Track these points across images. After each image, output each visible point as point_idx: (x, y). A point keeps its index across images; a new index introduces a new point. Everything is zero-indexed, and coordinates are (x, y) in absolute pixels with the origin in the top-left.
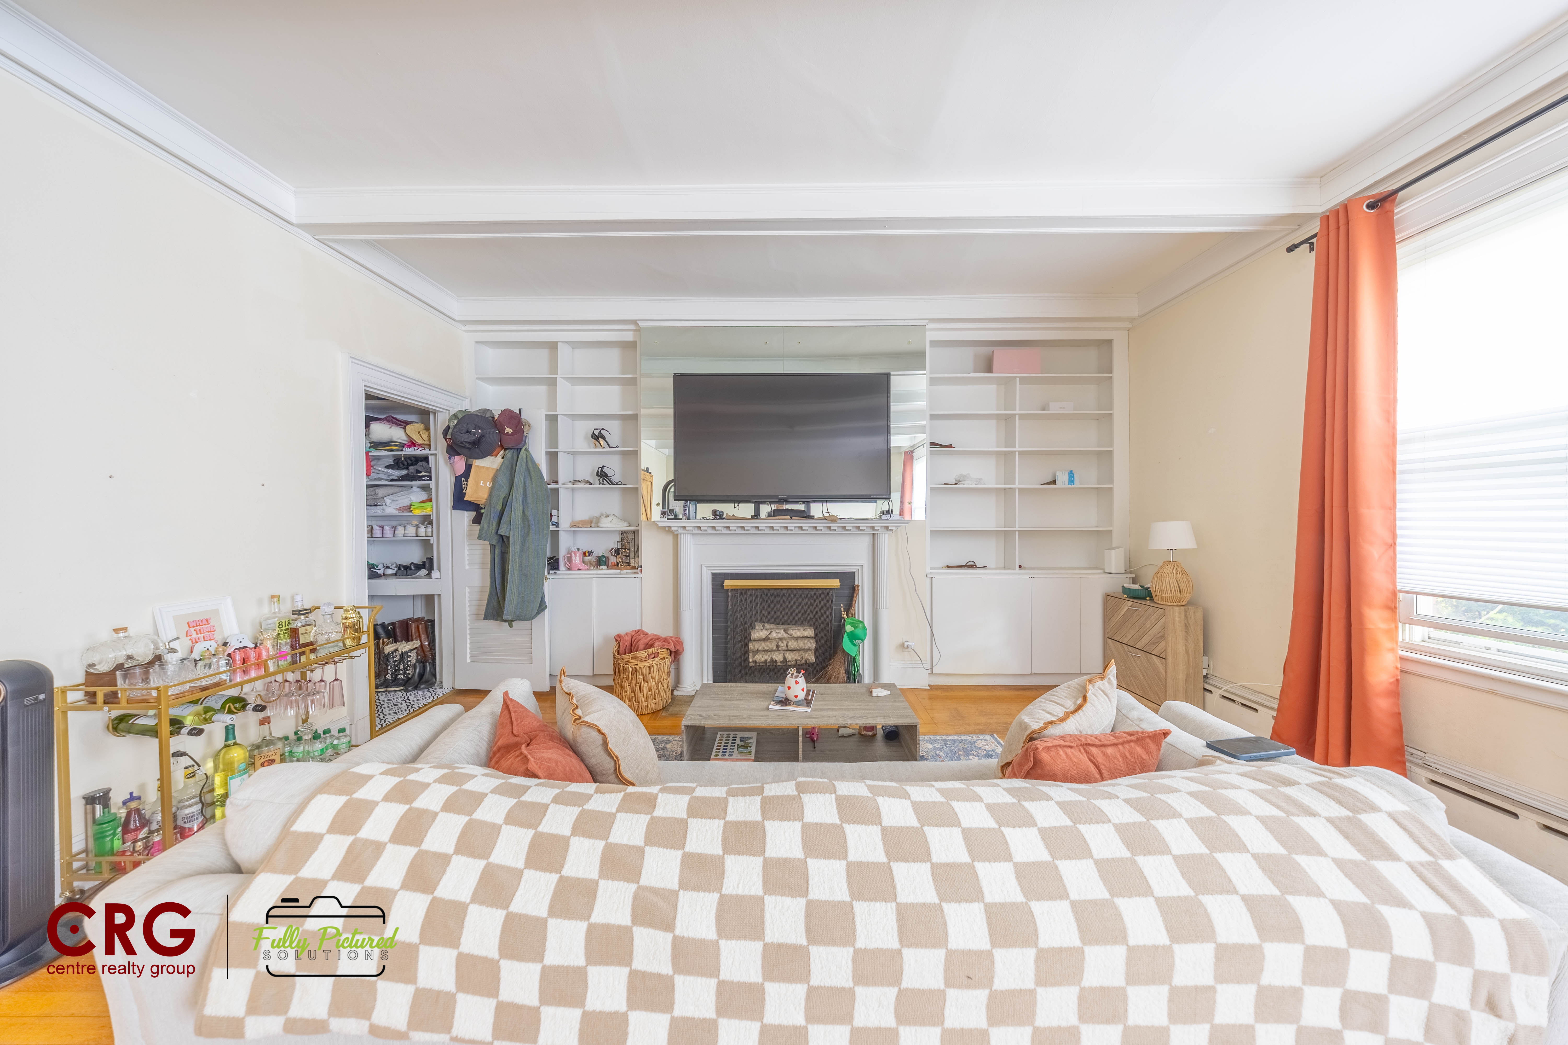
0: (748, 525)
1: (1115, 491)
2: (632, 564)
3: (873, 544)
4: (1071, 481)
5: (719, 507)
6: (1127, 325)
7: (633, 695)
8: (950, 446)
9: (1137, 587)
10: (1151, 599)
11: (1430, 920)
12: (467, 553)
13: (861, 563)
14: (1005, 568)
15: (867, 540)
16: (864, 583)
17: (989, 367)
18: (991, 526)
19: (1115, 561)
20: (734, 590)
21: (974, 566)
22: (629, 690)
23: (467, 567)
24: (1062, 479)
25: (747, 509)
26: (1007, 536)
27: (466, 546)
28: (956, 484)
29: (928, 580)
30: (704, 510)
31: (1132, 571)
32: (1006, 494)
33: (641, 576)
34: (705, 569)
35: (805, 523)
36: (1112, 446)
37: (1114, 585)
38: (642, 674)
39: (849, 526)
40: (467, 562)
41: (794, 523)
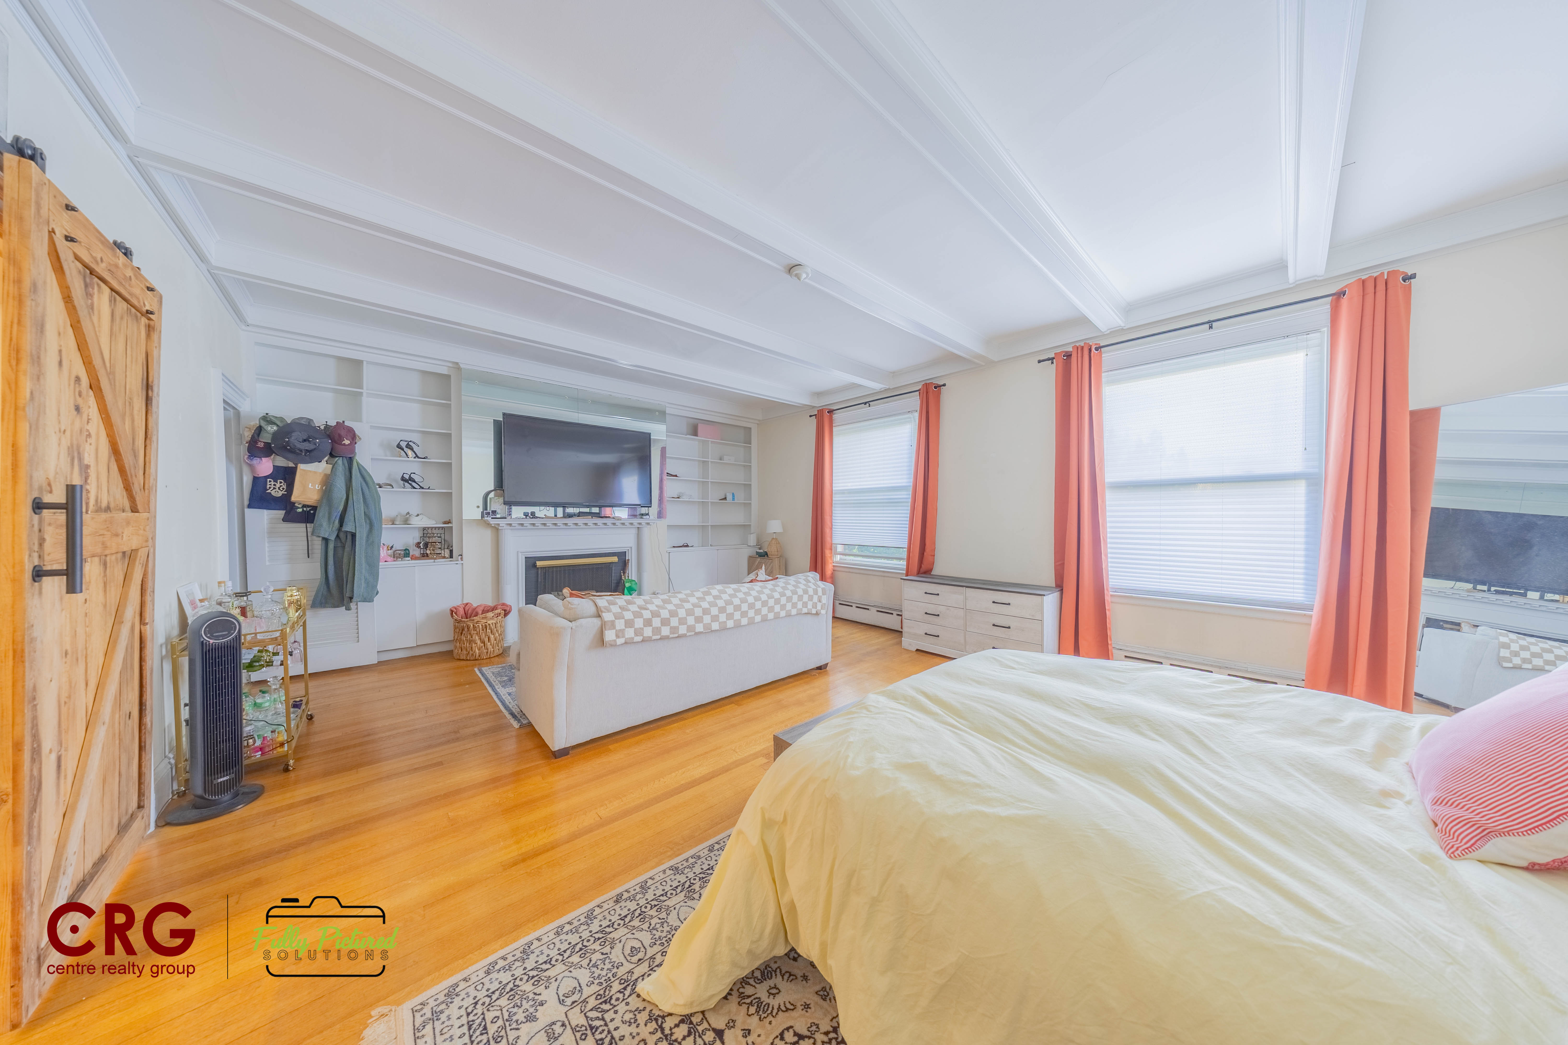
0: (549, 523)
1: (752, 504)
2: (443, 555)
3: (638, 534)
4: (733, 499)
5: (529, 509)
6: (757, 422)
7: (483, 645)
8: (676, 476)
9: (761, 551)
10: (767, 555)
11: (813, 589)
12: (267, 549)
13: (630, 545)
14: (702, 546)
15: (633, 531)
16: (632, 557)
17: (695, 433)
18: (695, 522)
19: (752, 540)
20: (543, 568)
21: (687, 546)
22: (479, 642)
23: (268, 563)
24: (729, 497)
25: (550, 511)
26: (704, 527)
27: (266, 543)
28: (679, 498)
29: (668, 554)
30: (518, 512)
31: (759, 544)
32: (704, 504)
33: (462, 562)
34: (520, 554)
35: (600, 521)
36: (751, 481)
37: (751, 551)
38: (491, 629)
39: (618, 523)
40: (267, 559)
41: (590, 521)
